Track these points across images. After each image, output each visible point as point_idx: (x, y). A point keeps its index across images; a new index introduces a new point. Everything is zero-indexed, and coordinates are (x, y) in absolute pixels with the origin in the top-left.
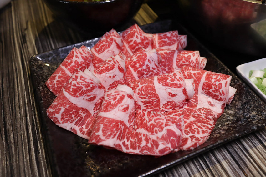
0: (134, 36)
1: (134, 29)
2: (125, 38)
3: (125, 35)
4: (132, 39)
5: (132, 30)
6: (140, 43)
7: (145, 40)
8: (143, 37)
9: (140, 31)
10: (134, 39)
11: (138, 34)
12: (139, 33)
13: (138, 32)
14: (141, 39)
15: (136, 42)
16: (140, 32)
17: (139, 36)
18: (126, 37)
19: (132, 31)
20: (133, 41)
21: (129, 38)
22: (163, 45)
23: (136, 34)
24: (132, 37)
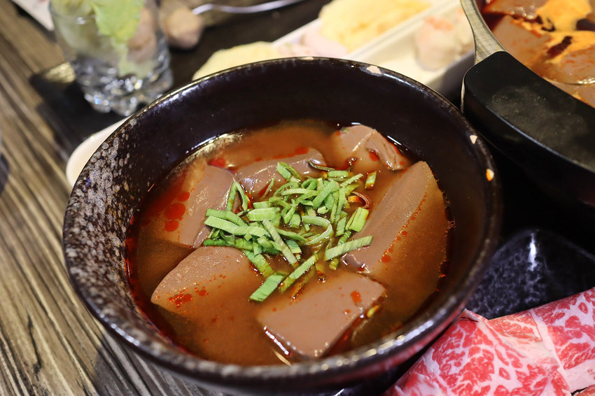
0: (493, 372)
1: (483, 346)
2: (458, 383)
3: (454, 370)
4: (485, 384)
5: (476, 350)
6: (519, 389)
7: (533, 375)
8: (525, 370)
9: (510, 352)
10: (495, 380)
11: (507, 364)
12: (509, 360)
13: (505, 356)
14: (519, 378)
15: (503, 390)
16: (510, 356)
17: (511, 370)
18: (460, 378)
19: (477, 356)
20: (493, 389)
21: (474, 382)
22: (577, 358)
23: (497, 364)
24: (484, 376)
